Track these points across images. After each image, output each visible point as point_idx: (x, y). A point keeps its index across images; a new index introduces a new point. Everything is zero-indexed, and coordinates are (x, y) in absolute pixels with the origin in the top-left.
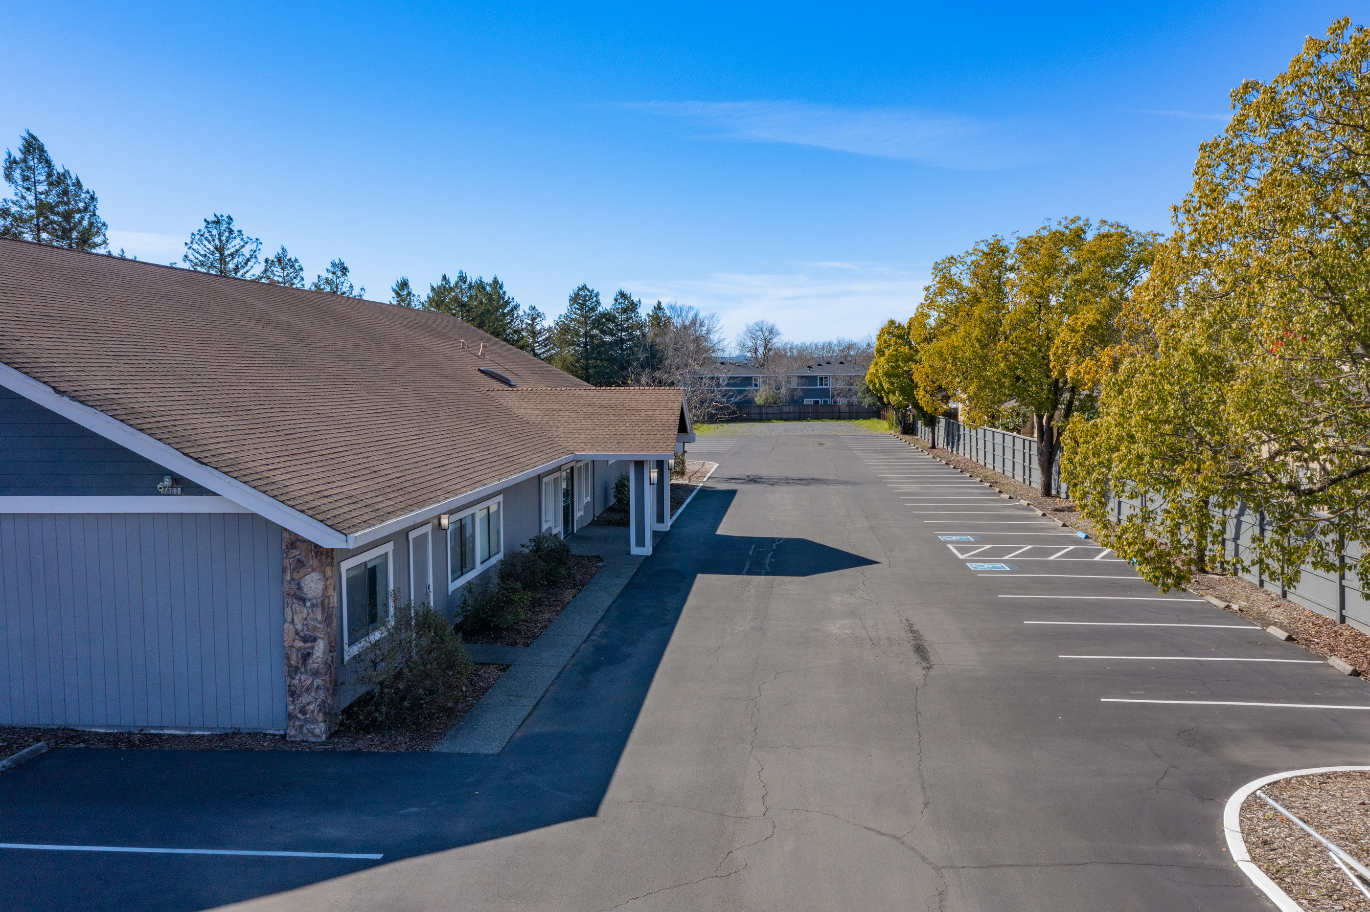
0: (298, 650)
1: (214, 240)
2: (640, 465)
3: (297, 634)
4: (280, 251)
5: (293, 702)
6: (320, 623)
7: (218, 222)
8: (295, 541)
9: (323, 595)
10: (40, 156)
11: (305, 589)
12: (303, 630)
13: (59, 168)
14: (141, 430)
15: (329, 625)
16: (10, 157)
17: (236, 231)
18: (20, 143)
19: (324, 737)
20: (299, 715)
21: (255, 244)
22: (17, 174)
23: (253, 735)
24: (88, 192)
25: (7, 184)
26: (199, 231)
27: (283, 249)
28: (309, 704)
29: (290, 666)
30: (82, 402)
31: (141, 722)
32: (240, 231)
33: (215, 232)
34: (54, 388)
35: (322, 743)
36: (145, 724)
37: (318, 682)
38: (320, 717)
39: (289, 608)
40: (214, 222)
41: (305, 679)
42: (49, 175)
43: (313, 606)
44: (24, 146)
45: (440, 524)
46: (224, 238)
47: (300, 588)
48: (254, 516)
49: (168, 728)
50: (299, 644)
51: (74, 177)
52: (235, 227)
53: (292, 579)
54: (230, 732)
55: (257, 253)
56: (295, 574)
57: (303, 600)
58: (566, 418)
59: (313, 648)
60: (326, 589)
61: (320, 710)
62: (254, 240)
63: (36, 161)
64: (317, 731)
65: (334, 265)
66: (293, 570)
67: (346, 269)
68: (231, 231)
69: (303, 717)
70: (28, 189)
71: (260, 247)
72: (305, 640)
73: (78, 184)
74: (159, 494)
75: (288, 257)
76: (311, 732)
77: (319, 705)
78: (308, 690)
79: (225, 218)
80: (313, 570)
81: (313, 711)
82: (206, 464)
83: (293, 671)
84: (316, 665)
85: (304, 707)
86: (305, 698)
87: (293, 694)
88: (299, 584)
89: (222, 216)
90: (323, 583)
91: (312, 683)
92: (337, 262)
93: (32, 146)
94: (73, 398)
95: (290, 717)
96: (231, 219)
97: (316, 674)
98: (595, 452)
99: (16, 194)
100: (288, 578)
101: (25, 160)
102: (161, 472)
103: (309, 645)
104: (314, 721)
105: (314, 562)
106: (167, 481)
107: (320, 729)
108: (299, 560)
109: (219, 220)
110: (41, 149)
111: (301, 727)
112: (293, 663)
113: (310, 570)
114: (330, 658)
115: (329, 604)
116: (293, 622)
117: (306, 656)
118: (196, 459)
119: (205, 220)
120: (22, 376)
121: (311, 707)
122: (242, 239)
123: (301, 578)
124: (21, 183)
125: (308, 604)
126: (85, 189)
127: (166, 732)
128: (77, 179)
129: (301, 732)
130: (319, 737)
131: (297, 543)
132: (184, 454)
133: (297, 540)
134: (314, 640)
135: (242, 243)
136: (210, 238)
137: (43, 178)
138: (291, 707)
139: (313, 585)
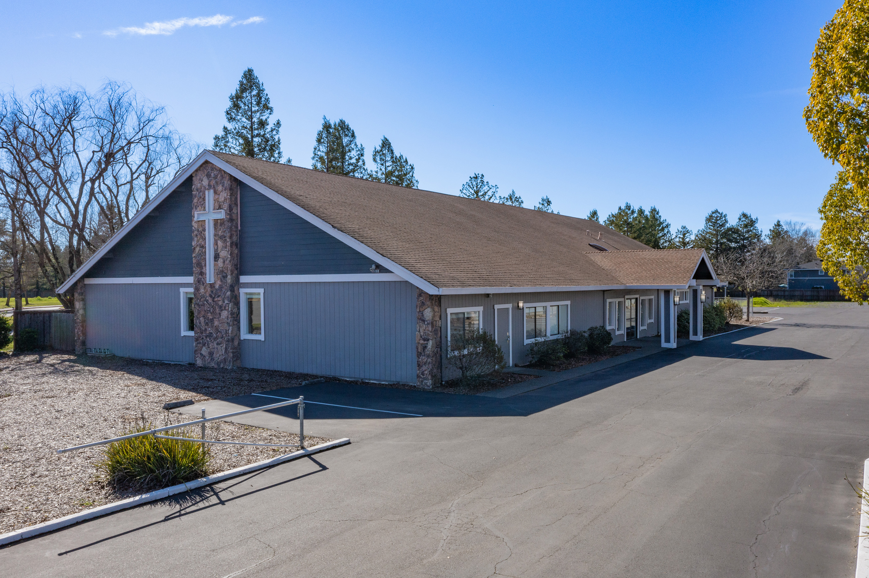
0: (422, 344)
1: (473, 187)
2: (667, 292)
3: (421, 337)
4: (511, 193)
5: (419, 369)
6: (431, 332)
7: (476, 178)
8: (421, 293)
9: (432, 319)
10: (389, 148)
11: (425, 316)
12: (423, 335)
13: (397, 154)
14: (362, 242)
15: (436, 334)
16: (375, 150)
17: (485, 182)
18: (380, 143)
19: (431, 387)
20: (421, 376)
21: (495, 188)
22: (378, 159)
23: (404, 385)
24: (410, 165)
25: (374, 163)
26: (467, 183)
27: (513, 191)
28: (425, 371)
29: (418, 352)
30: (342, 231)
31: (362, 376)
32: (487, 182)
33: (474, 183)
34: (332, 225)
35: (431, 389)
36: (363, 377)
37: (429, 360)
38: (430, 377)
39: (418, 325)
40: (474, 177)
41: (423, 359)
42: (392, 157)
43: (428, 324)
44: (382, 144)
45: (518, 306)
46: (479, 186)
47: (423, 315)
48: (407, 282)
49: (372, 380)
50: (422, 342)
51: (404, 158)
52: (485, 180)
53: (420, 311)
54: (395, 383)
55: (496, 193)
56: (421, 309)
57: (424, 321)
58: (627, 266)
59: (427, 344)
60: (434, 316)
61: (430, 373)
62: (494, 186)
63: (387, 151)
64: (428, 384)
65: (543, 200)
66: (420, 307)
67: (549, 202)
68: (482, 182)
69: (423, 377)
70: (382, 165)
71: (497, 190)
72: (424, 340)
73: (406, 161)
74: (371, 273)
75: (515, 196)
76: (426, 384)
77: (429, 371)
78: (425, 364)
79: (480, 175)
80: (428, 307)
81: (427, 374)
82: (385, 256)
83: (419, 355)
84: (428, 352)
85: (423, 372)
86: (424, 368)
87: (419, 366)
88: (422, 313)
89: (478, 174)
90: (433, 313)
91: (427, 361)
92: (545, 198)
93: (386, 144)
94: (339, 230)
95: (418, 376)
96: (483, 176)
97: (428, 356)
98: (638, 284)
99: (377, 168)
100: (418, 310)
101: (381, 151)
102: (371, 262)
103: (426, 342)
104: (427, 379)
105: (429, 303)
106: (374, 267)
107: (429, 382)
108: (423, 302)
109: (477, 177)
110: (390, 144)
111: (422, 381)
112: (419, 351)
113: (427, 307)
114: (436, 350)
115: (436, 324)
116: (419, 331)
117: (425, 347)
118: (381, 254)
119: (470, 177)
120: (322, 221)
121: (426, 372)
122: (489, 186)
123: (423, 311)
124: (380, 162)
125: (426, 323)
126: (409, 164)
127: (372, 381)
128: (406, 160)
129: (422, 384)
130: (429, 387)
131: (422, 294)
132: (377, 252)
133: (422, 293)
134: (428, 340)
135: (488, 189)
136: (472, 186)
137: (389, 159)
138: (418, 372)
139: (428, 314)
